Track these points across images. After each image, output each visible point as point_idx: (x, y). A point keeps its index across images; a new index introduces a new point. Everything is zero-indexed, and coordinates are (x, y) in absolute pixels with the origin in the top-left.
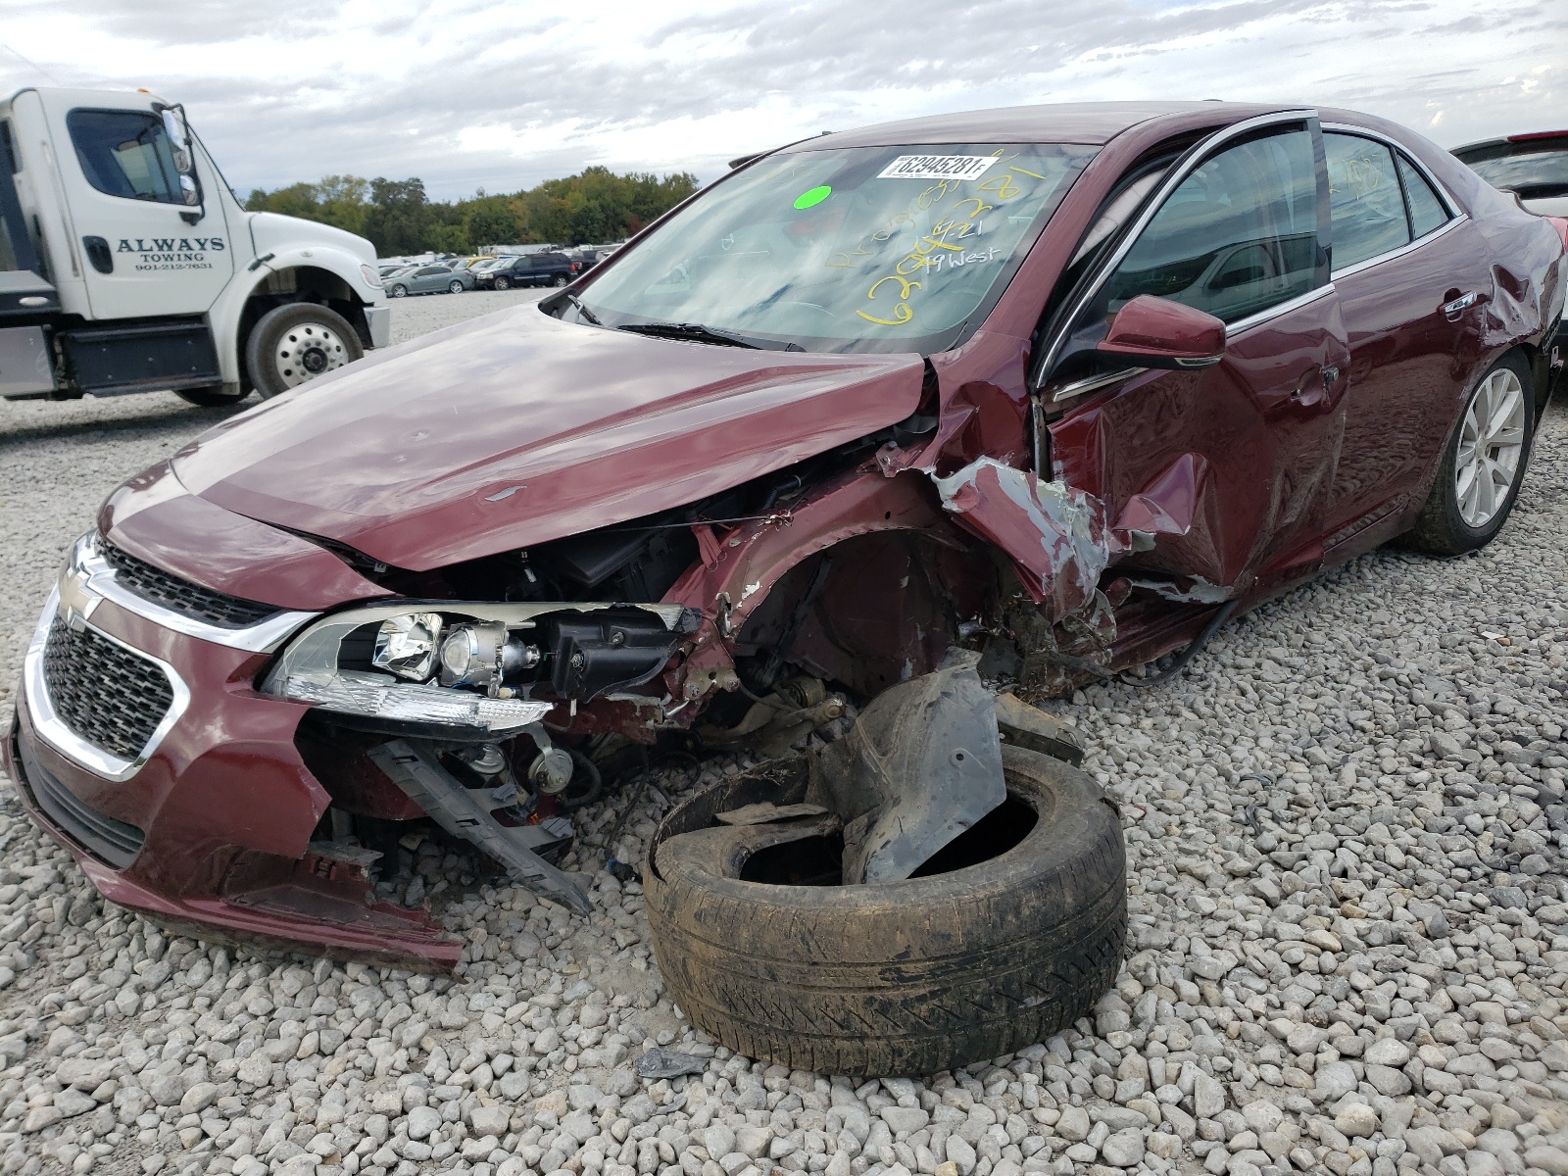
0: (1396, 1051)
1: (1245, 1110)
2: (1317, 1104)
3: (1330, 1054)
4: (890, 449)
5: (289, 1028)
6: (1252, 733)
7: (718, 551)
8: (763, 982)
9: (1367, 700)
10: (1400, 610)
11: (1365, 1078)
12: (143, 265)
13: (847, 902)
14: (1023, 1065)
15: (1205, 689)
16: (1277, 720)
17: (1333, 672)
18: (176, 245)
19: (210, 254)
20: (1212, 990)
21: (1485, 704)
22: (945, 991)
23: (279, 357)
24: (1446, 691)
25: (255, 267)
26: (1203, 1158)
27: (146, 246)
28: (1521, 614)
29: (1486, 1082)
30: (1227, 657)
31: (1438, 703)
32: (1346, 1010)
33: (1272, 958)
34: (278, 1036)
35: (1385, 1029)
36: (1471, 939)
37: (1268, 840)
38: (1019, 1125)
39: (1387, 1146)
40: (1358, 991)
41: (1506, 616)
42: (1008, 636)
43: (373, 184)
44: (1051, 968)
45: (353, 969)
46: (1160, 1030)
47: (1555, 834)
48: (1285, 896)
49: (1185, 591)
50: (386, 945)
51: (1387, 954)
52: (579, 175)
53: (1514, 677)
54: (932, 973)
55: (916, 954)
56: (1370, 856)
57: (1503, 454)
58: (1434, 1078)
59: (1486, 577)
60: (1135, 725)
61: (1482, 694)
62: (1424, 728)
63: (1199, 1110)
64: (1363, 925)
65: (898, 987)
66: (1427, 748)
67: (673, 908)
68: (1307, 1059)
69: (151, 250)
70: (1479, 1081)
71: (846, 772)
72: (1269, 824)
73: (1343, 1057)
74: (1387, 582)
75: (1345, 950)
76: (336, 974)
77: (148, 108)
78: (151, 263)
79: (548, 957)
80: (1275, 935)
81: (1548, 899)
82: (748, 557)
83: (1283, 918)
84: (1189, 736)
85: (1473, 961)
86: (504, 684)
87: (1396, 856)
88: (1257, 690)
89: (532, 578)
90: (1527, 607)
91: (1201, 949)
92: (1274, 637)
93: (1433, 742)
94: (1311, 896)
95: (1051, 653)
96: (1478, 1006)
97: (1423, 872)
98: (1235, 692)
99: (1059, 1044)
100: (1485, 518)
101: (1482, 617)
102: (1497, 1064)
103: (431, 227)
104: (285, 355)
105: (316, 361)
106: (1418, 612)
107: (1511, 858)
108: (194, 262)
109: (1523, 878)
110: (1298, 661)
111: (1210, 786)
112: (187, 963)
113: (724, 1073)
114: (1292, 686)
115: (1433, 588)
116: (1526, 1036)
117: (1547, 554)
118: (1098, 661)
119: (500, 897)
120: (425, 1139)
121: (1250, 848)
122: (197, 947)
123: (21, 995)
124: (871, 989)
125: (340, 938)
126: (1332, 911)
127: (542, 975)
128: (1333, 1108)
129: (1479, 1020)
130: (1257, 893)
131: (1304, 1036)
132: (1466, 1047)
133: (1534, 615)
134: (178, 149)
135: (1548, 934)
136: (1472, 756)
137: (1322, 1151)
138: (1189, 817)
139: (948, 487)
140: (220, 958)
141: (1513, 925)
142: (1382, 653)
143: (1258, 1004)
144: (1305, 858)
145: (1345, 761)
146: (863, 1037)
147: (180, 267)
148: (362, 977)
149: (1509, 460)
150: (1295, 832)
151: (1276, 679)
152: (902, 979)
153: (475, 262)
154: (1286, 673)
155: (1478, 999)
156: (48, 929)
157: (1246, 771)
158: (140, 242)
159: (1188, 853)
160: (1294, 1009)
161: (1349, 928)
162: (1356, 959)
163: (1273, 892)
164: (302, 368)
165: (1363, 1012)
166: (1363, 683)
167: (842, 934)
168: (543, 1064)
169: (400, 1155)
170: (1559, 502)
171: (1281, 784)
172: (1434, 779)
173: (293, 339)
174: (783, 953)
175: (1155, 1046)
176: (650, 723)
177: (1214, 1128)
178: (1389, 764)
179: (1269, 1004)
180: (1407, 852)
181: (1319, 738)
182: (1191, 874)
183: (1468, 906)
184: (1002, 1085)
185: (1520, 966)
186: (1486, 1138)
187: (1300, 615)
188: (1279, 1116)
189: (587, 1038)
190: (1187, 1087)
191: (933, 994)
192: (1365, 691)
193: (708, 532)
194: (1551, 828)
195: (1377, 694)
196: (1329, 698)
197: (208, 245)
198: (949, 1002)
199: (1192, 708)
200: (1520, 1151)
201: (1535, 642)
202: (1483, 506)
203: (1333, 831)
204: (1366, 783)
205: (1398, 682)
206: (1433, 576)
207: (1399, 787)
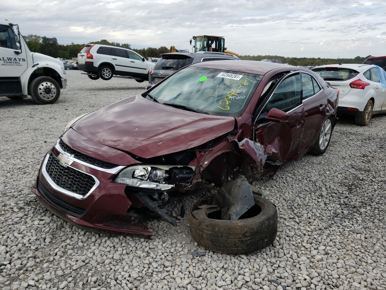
0: (323, 248)
1: (301, 258)
2: (312, 257)
3: (313, 249)
4: (229, 136)
5: (120, 249)
6: (288, 191)
7: (200, 155)
8: (220, 237)
9: (307, 185)
10: (310, 166)
11: (319, 252)
12: (4, 64)
13: (236, 223)
14: (262, 252)
15: (277, 182)
16: (292, 189)
17: (300, 179)
18: (13, 59)
19: (22, 62)
20: (291, 239)
21: (328, 186)
22: (252, 238)
23: (39, 90)
24: (322, 184)
25: (33, 66)
26: (295, 266)
27: (5, 59)
28: (332, 168)
29: (338, 252)
30: (279, 175)
31: (320, 186)
32: (314, 241)
33: (300, 233)
34: (118, 251)
35: (320, 244)
36: (332, 229)
37: (296, 212)
38: (265, 261)
39: (324, 262)
40: (315, 238)
41: (329, 169)
42: (243, 171)
43: (42, 38)
44: (269, 234)
45: (128, 238)
46: (284, 245)
47: (343, 211)
48: (300, 222)
49: (274, 163)
50: (138, 233)
51: (319, 232)
52: (100, 41)
53: (333, 181)
54: (251, 235)
55: (248, 232)
56: (313, 215)
57: (327, 135)
58: (329, 252)
59: (325, 160)
60: (265, 189)
61: (327, 184)
62: (319, 191)
63: (293, 258)
64: (314, 227)
65: (244, 238)
66: (320, 195)
67: (200, 224)
68: (309, 249)
69: (6, 60)
70: (336, 252)
71: (221, 199)
72: (295, 209)
73: (315, 249)
74: (306, 160)
75: (312, 232)
76: (124, 239)
77: (8, 25)
78: (6, 63)
79: (166, 235)
80: (300, 229)
81: (343, 222)
82: (205, 157)
83: (301, 226)
84: (276, 192)
85: (333, 233)
86: (163, 181)
87: (318, 215)
88: (287, 183)
89: (164, 160)
90: (333, 167)
91: (288, 232)
92: (288, 172)
93: (321, 194)
94: (305, 222)
95: (250, 174)
96: (334, 240)
97: (323, 218)
98: (283, 183)
99: (268, 248)
100: (324, 148)
101: (325, 169)
102: (339, 249)
103: (59, 51)
104: (40, 89)
105: (48, 91)
106: (313, 167)
107: (336, 215)
108: (17, 64)
109: (339, 219)
110: (293, 177)
111: (282, 202)
112: (91, 237)
113: (209, 255)
114: (293, 182)
115: (315, 162)
116: (343, 245)
117: (335, 156)
118: (258, 176)
119: (152, 223)
120: (157, 268)
121: (292, 214)
122: (92, 234)
123: (54, 244)
124: (240, 238)
125: (128, 231)
126: (309, 225)
127: (166, 238)
128: (314, 257)
129: (335, 242)
130: (295, 222)
131: (308, 246)
132: (334, 247)
133: (335, 169)
134: (16, 35)
135: (344, 228)
136: (328, 196)
137: (314, 264)
138: (280, 207)
139: (240, 144)
140: (97, 236)
141: (338, 227)
142: (309, 176)
143: (299, 241)
144: (302, 215)
145: (306, 197)
146: (238, 247)
147: (13, 65)
148: (130, 239)
149: (328, 137)
150: (300, 210)
151: (290, 180)
152: (246, 236)
153: (73, 62)
154: (291, 179)
155: (334, 239)
156: (54, 230)
157: (288, 199)
158: (3, 58)
159: (281, 214)
160: (305, 241)
161: (312, 227)
162: (314, 233)
163: (298, 221)
164: (44, 93)
165: (317, 242)
166: (306, 182)
167: (235, 228)
168: (173, 254)
169: (153, 271)
170: (335, 144)
171: (295, 201)
172: (322, 201)
173: (43, 85)
174: (224, 232)
175: (284, 248)
176: (185, 189)
177: (296, 261)
178: (314, 198)
179: (301, 241)
180: (320, 214)
181: (300, 192)
182: (283, 218)
183: (331, 223)
184: (260, 255)
185: (340, 233)
186: (339, 261)
187: (291, 167)
188: (306, 259)
189: (180, 249)
190: (291, 255)
191: (250, 239)
192: (307, 183)
193: (198, 152)
194: (342, 210)
195: (309, 184)
196: (301, 185)
197: (21, 60)
198: (253, 240)
199: (275, 186)
200: (345, 263)
201: (335, 174)
202: (324, 146)
203: (306, 210)
204: (310, 201)
205: (313, 182)
206: (316, 160)
207: (316, 202)
